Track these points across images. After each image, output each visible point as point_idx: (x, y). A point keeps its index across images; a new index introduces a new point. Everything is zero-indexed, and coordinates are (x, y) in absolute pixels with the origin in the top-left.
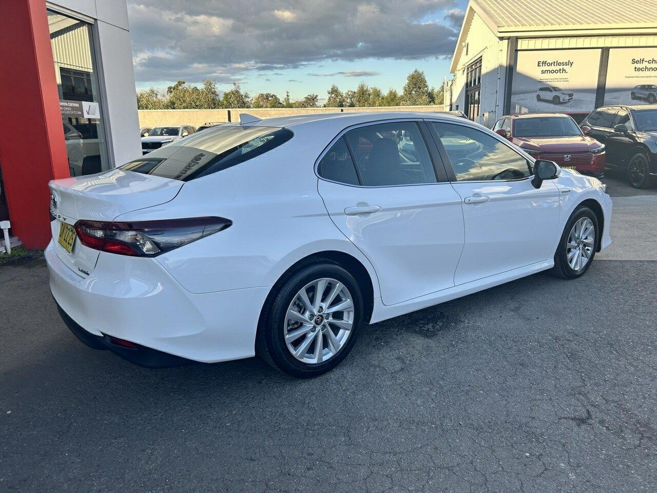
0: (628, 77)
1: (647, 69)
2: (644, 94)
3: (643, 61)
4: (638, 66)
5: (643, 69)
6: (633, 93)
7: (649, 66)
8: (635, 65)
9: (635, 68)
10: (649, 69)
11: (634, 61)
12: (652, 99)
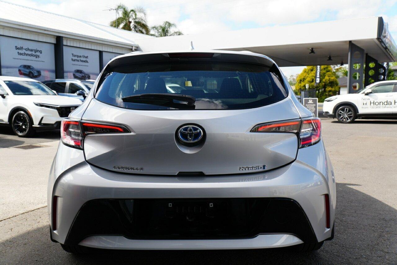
0: (15, 59)
1: (25, 55)
2: (26, 72)
3: (22, 48)
4: (20, 51)
5: (23, 54)
6: (19, 70)
7: (27, 52)
8: (18, 50)
9: (18, 53)
10: (27, 55)
11: (17, 48)
12: (31, 75)
